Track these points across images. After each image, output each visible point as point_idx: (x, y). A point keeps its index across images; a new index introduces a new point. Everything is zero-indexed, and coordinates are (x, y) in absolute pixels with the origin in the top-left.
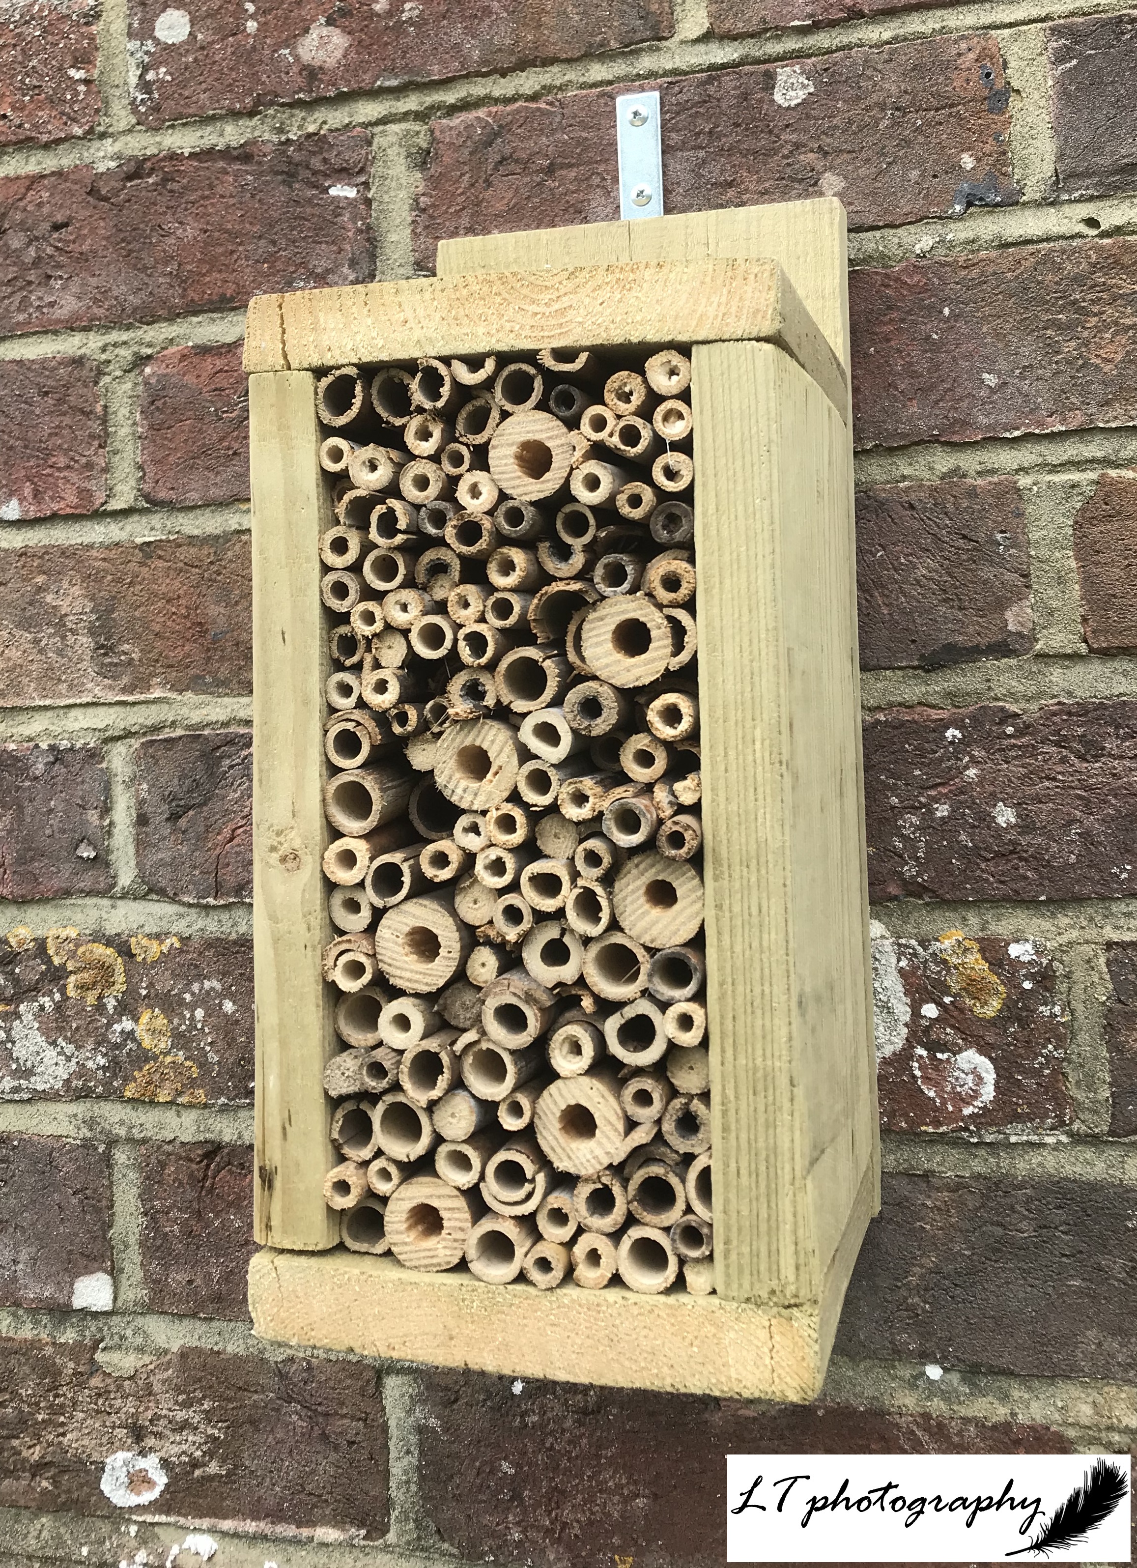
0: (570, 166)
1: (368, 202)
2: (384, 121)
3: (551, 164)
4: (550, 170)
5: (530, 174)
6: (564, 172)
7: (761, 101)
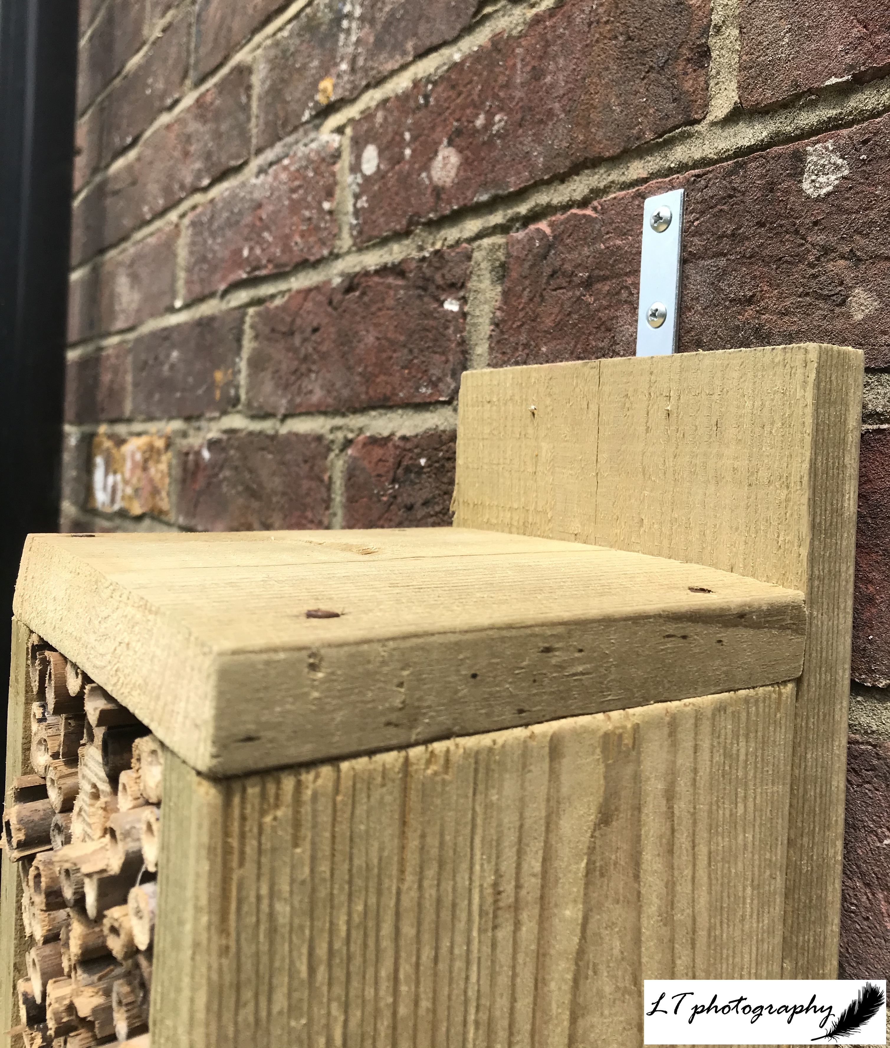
0: (605, 278)
1: (464, 315)
2: (480, 236)
3: (589, 277)
4: (588, 284)
5: (573, 288)
6: (599, 286)
7: (787, 192)
